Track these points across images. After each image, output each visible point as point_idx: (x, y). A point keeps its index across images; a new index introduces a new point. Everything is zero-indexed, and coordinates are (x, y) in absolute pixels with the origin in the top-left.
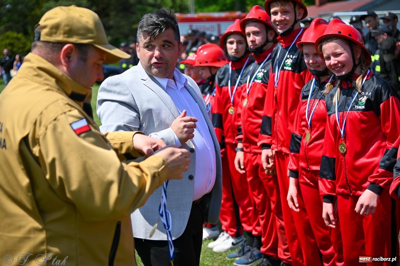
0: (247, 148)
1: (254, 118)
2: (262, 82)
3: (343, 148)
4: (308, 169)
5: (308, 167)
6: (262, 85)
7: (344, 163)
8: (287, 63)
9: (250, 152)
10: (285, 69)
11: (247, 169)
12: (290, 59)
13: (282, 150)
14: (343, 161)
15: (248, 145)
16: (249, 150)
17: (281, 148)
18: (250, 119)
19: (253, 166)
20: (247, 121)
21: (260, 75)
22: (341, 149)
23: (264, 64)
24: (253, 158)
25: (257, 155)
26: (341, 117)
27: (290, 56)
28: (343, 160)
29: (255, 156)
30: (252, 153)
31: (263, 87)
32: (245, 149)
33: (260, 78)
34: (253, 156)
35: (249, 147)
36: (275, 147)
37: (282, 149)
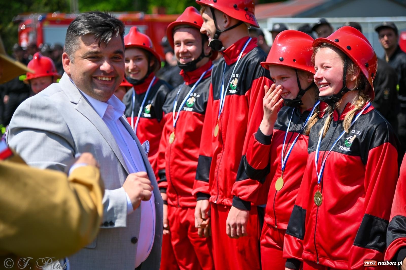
0: (173, 199)
1: (183, 160)
2: (193, 111)
3: (319, 199)
4: (276, 227)
5: (276, 224)
6: (194, 114)
7: (315, 219)
8: (233, 85)
9: (176, 206)
10: (230, 93)
11: (172, 229)
12: (236, 79)
13: (224, 203)
14: (314, 217)
15: (174, 196)
16: (175, 202)
17: (222, 199)
18: (178, 161)
19: (181, 224)
20: (174, 163)
21: (192, 101)
22: (317, 200)
23: (197, 86)
24: (181, 214)
25: (187, 210)
26: (321, 157)
27: (236, 75)
28: (315, 215)
29: (183, 211)
30: (180, 207)
31: (195, 117)
32: (169, 201)
33: (191, 106)
34: (181, 211)
35: (176, 198)
36: (214, 198)
37: (223, 201)
